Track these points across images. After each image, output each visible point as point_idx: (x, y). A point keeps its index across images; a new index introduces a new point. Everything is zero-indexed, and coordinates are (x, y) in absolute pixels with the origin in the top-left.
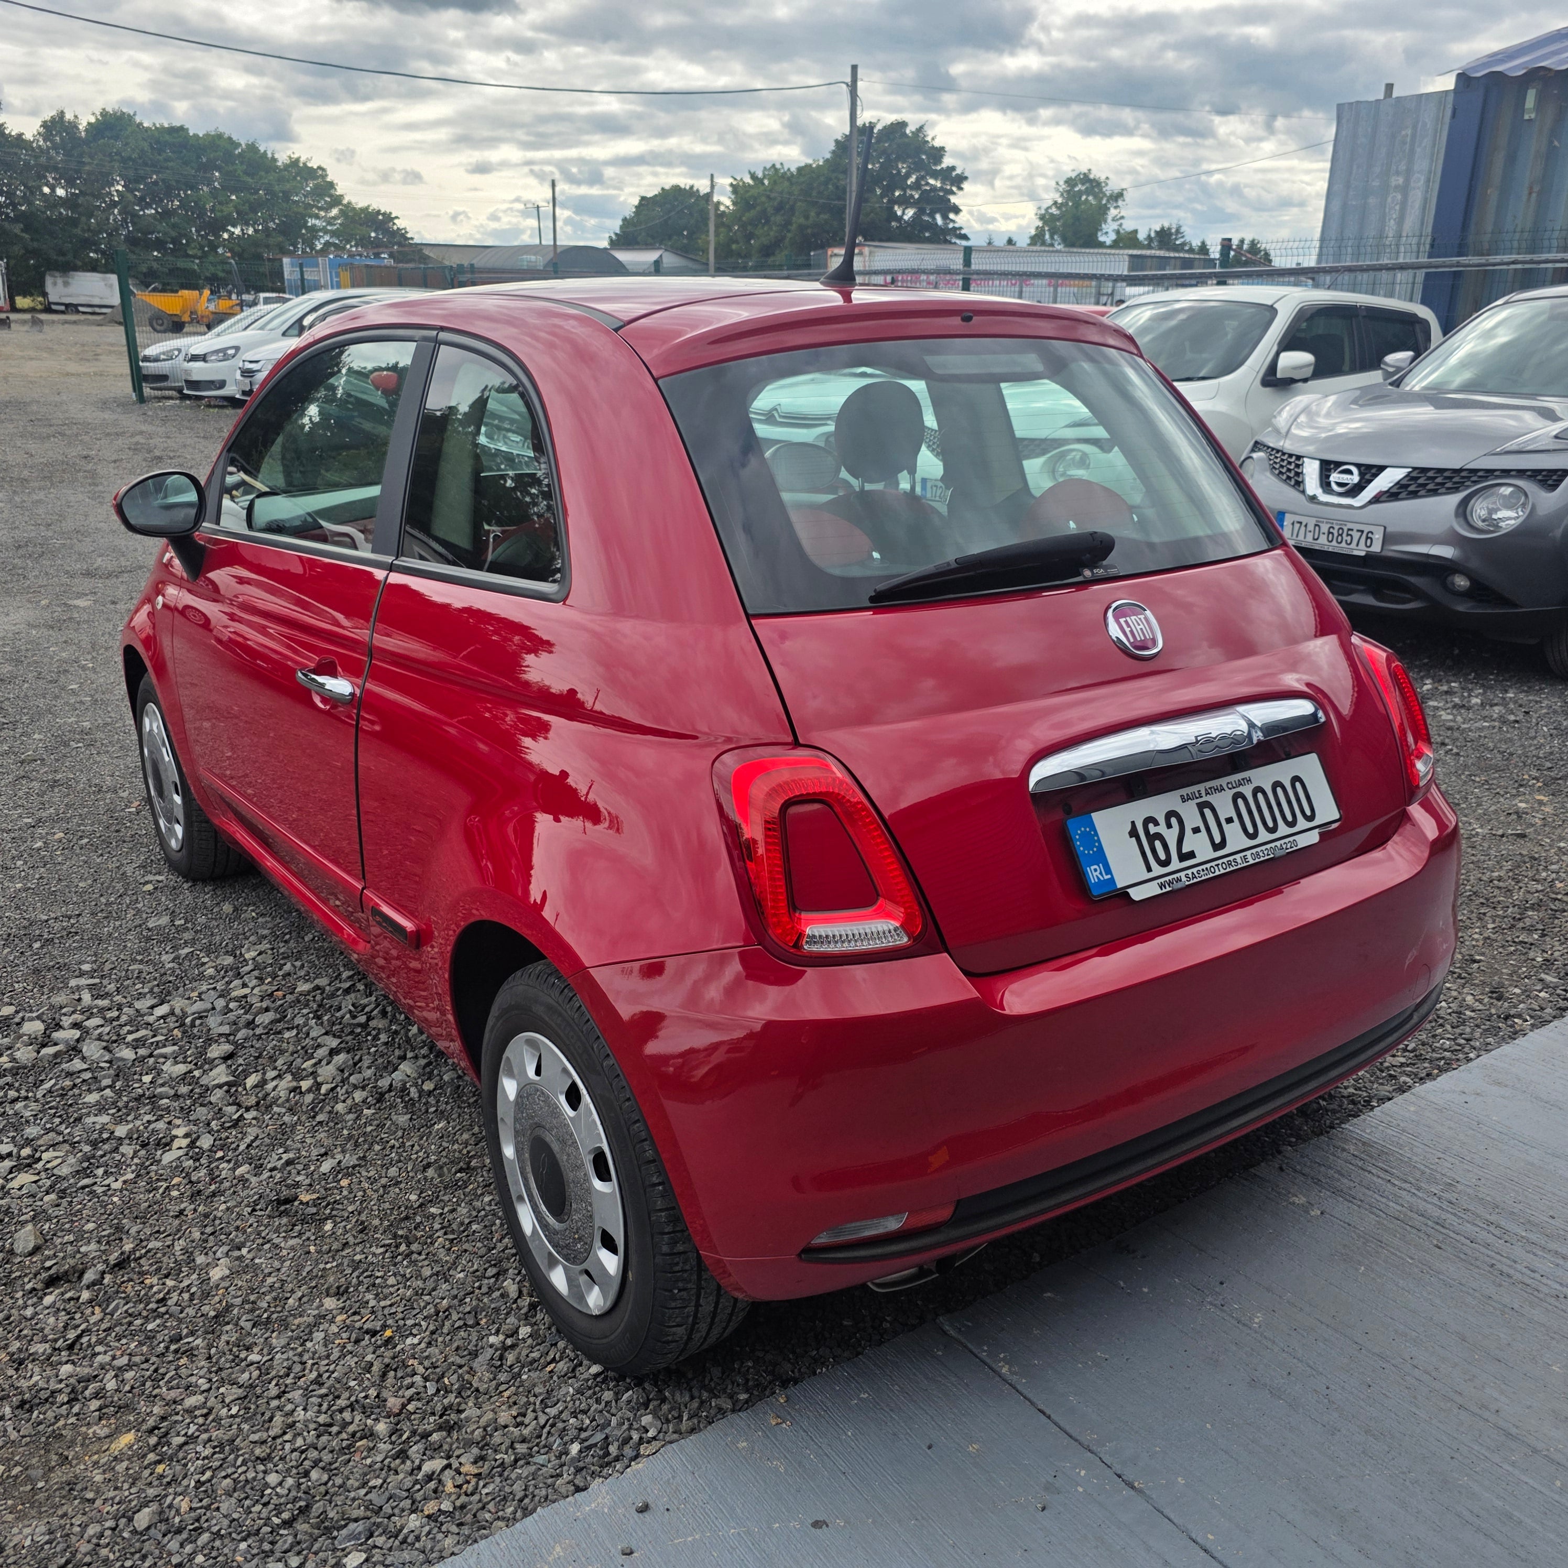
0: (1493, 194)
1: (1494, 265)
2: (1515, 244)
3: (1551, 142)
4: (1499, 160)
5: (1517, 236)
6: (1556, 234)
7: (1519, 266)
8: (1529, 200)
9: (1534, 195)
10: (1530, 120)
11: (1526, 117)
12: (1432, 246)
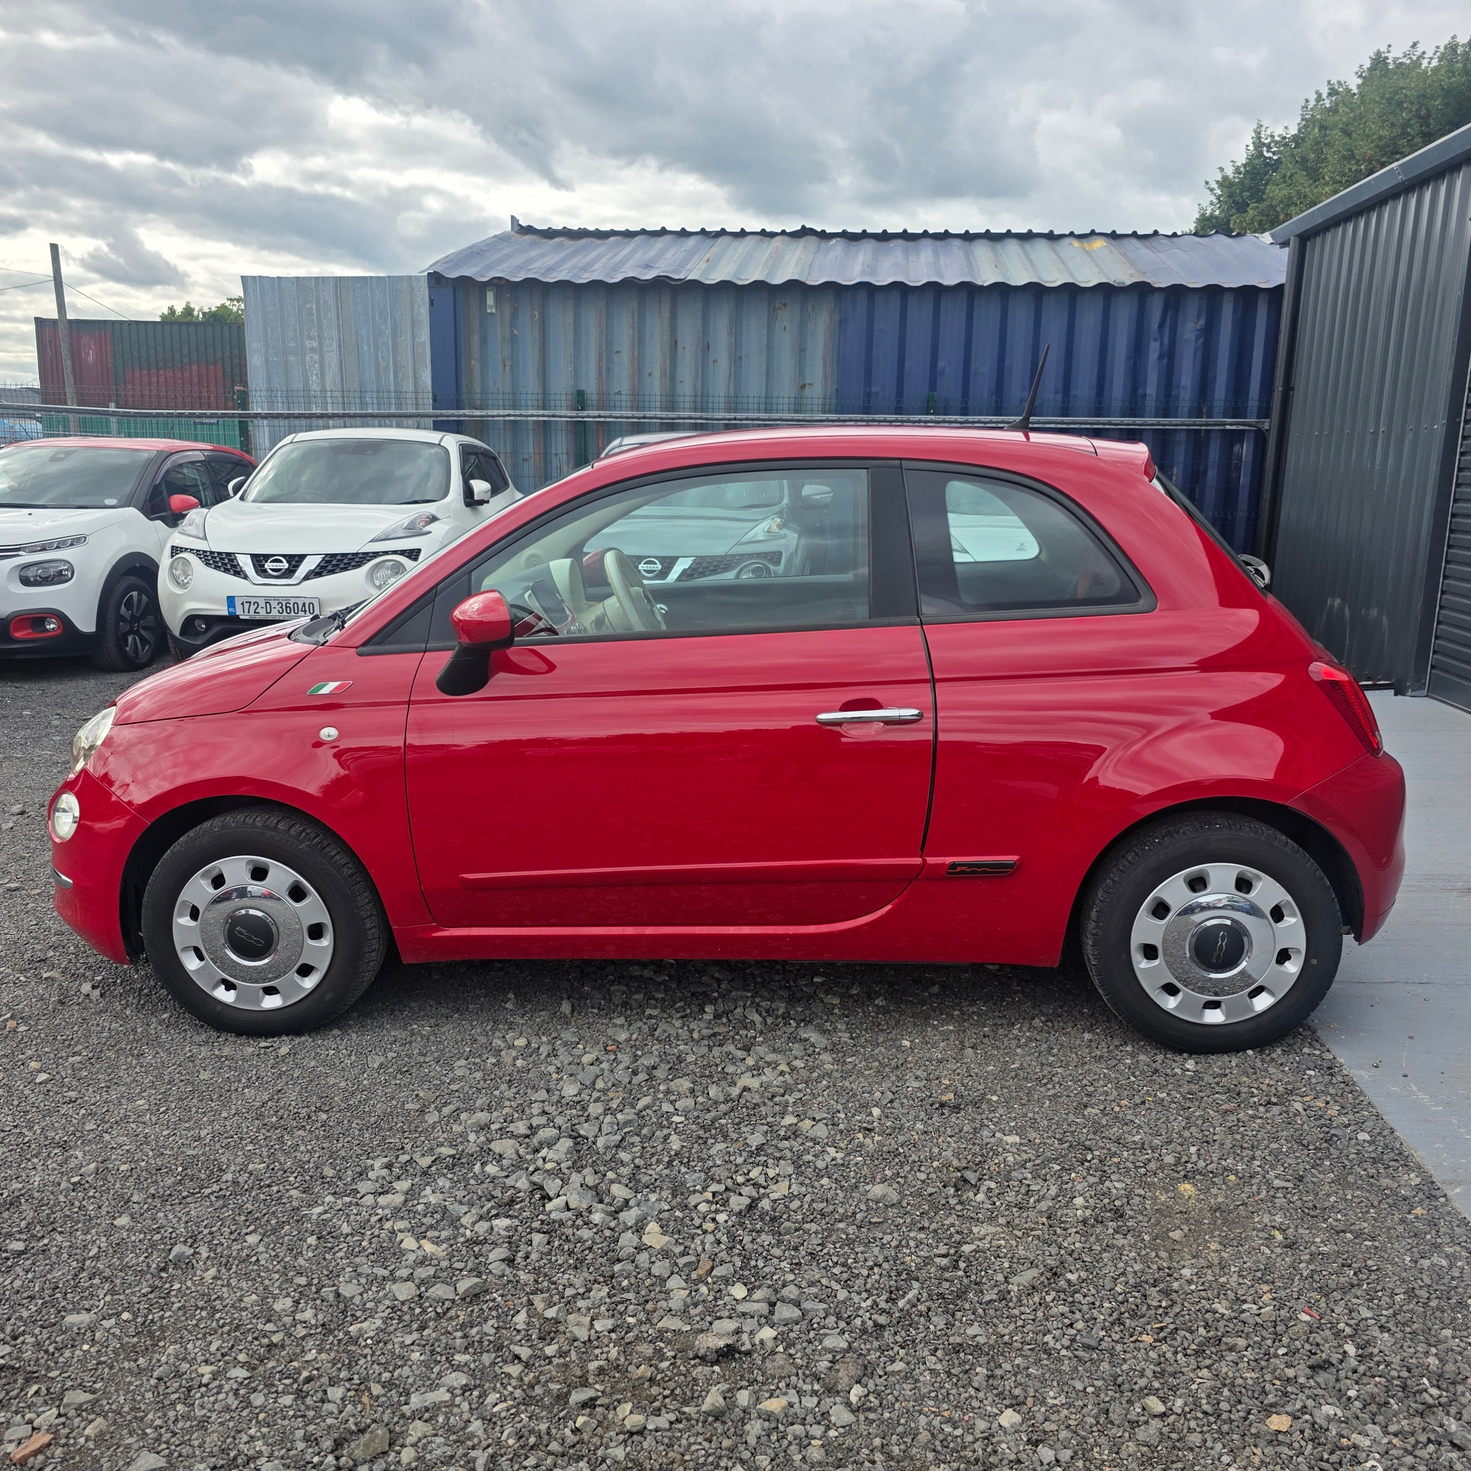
0: (476, 365)
1: (493, 416)
2: (501, 402)
3: (512, 332)
4: (476, 340)
5: (500, 397)
6: (530, 397)
7: (535, 419)
8: (504, 370)
9: (508, 368)
10: (492, 314)
11: (489, 311)
12: (434, 400)
